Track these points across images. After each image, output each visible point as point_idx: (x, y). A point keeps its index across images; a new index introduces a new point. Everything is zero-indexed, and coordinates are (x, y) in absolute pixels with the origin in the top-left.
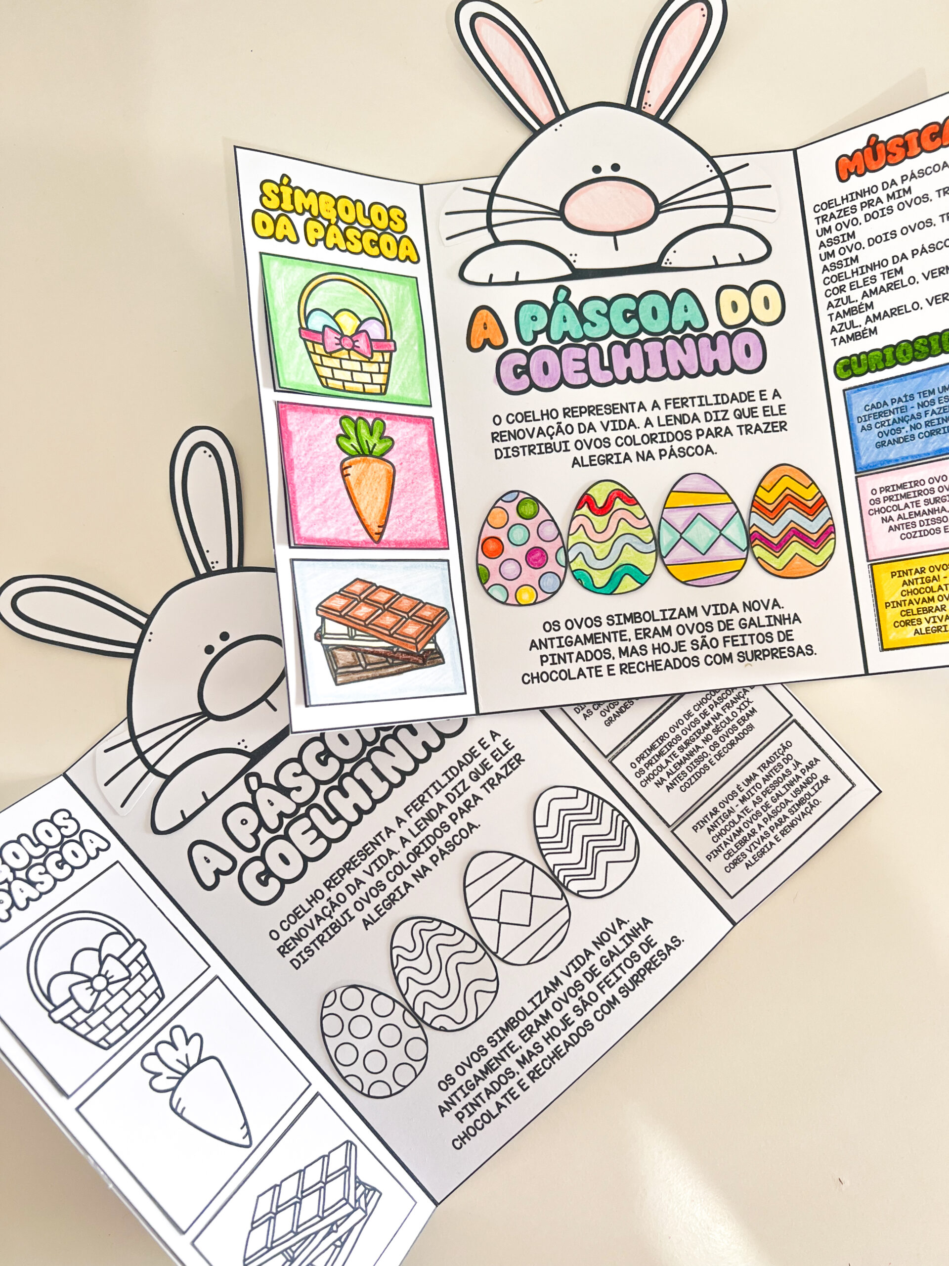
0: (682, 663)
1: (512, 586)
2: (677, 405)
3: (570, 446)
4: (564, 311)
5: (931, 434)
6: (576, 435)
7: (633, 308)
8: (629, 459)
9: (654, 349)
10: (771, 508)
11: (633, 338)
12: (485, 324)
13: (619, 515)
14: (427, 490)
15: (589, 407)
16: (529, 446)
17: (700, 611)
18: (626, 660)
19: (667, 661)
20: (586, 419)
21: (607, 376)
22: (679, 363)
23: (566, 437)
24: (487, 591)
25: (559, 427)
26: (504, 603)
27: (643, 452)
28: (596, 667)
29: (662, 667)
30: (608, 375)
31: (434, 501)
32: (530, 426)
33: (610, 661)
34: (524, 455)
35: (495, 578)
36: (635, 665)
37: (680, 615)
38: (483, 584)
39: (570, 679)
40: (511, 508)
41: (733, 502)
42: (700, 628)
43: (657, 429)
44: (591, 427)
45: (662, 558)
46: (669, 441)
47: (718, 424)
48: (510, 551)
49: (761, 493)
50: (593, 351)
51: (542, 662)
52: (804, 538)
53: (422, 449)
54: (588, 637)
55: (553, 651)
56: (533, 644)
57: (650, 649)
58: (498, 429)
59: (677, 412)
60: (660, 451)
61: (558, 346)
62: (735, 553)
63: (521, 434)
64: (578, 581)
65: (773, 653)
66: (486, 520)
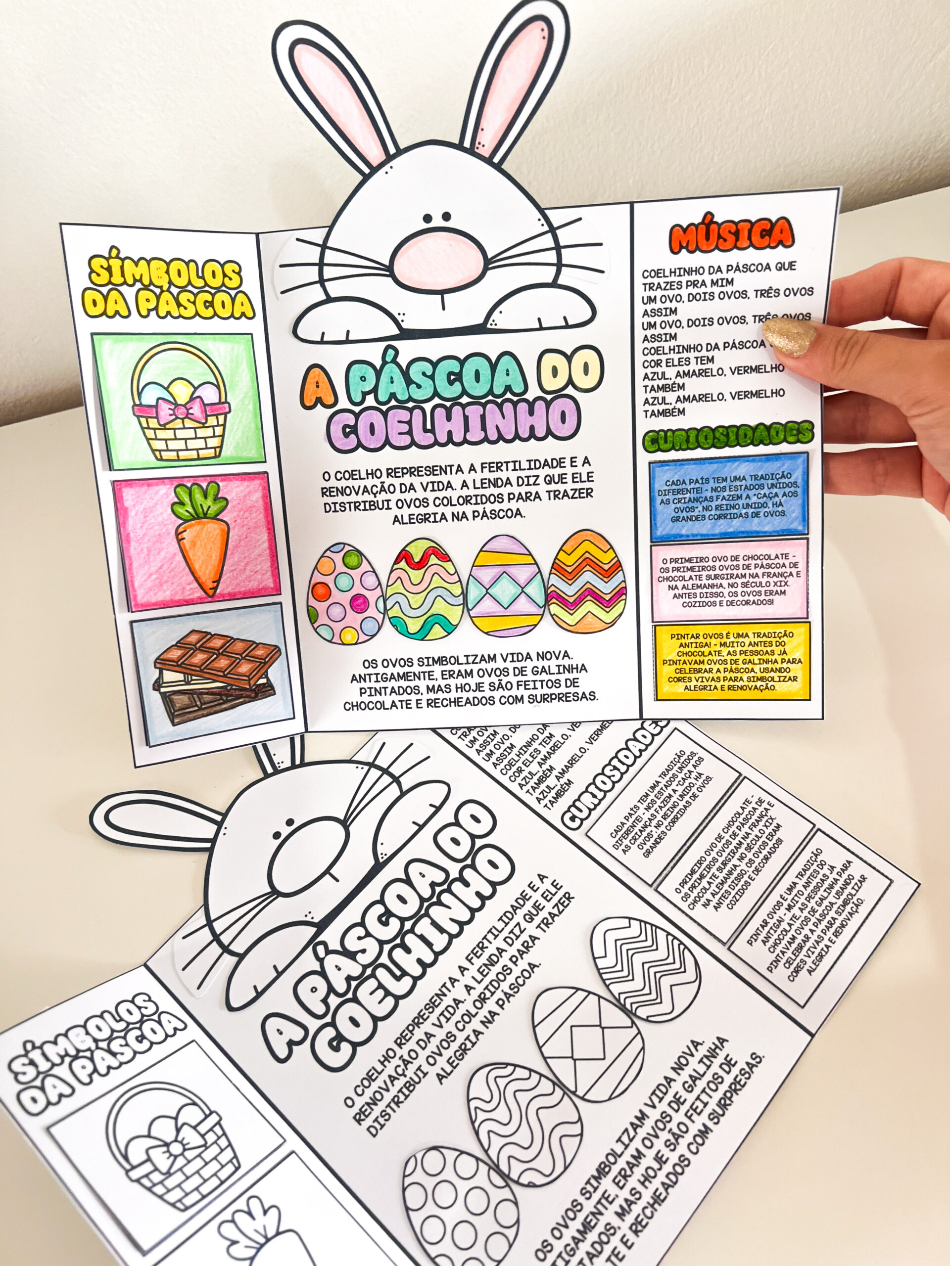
0: (480, 701)
1: (337, 627)
2: (492, 469)
3: (392, 504)
4: (391, 372)
5: (719, 517)
6: (398, 495)
7: (457, 370)
8: (445, 518)
9: (474, 412)
10: (569, 570)
11: (455, 401)
12: (317, 383)
13: (434, 569)
14: (260, 543)
15: (411, 468)
16: (355, 503)
17: (499, 658)
18: (432, 696)
19: (468, 699)
20: (407, 480)
21: (429, 439)
22: (497, 427)
23: (389, 496)
24: (315, 630)
25: (383, 486)
26: (330, 641)
27: (458, 513)
28: (407, 701)
29: (463, 703)
30: (430, 437)
31: (268, 551)
32: (356, 484)
33: (419, 697)
34: (350, 510)
35: (323, 619)
36: (440, 701)
37: (481, 660)
38: (312, 624)
39: (384, 709)
40: (338, 558)
41: (536, 563)
42: (498, 672)
43: (472, 492)
44: (412, 488)
45: (468, 610)
46: (482, 503)
47: (528, 489)
48: (336, 596)
49: (562, 556)
50: (417, 412)
51: (361, 694)
52: (598, 598)
53: (256, 505)
54: (401, 675)
55: (370, 685)
56: (354, 678)
57: (453, 688)
58: (327, 485)
59: (492, 476)
60: (474, 512)
61: (384, 408)
62: (534, 609)
63: (348, 491)
64: (393, 626)
65: (560, 697)
66: (316, 567)
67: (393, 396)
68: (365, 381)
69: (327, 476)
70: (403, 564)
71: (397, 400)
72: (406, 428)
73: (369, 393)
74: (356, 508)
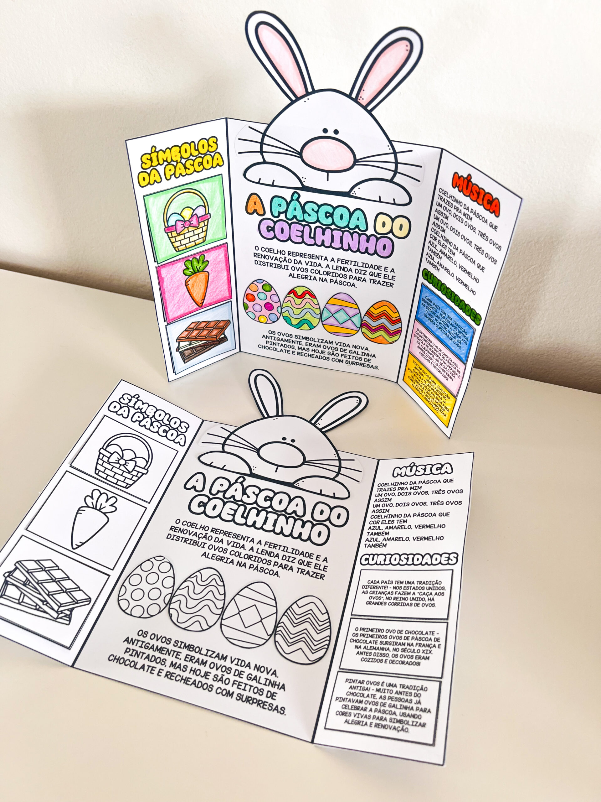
0: (322, 358)
1: (257, 314)
2: (343, 262)
3: (289, 268)
4: (295, 205)
6: (293, 264)
7: (331, 212)
8: (316, 279)
9: (338, 234)
10: (375, 315)
11: (328, 226)
12: (255, 202)
13: (307, 300)
14: (223, 277)
15: (301, 253)
16: (270, 263)
17: (334, 343)
18: (300, 351)
19: (317, 356)
20: (298, 258)
22: (349, 244)
23: (288, 264)
24: (247, 313)
25: (285, 259)
26: (254, 319)
27: (323, 278)
28: (288, 350)
29: (314, 357)
30: (312, 241)
31: (226, 281)
32: (272, 255)
33: (294, 350)
34: (268, 266)
35: (250, 309)
36: (304, 354)
37: (325, 342)
38: (245, 310)
39: (277, 351)
40: (260, 286)
41: (359, 309)
42: (333, 348)
43: (331, 270)
44: (300, 262)
45: (322, 321)
46: (335, 276)
47: (360, 276)
48: (257, 301)
49: (372, 309)
50: (307, 228)
51: (267, 343)
52: (387, 331)
53: (222, 260)
54: (286, 340)
55: (271, 341)
56: (264, 336)
57: (310, 350)
58: (257, 252)
59: (343, 266)
60: (331, 279)
61: (290, 222)
62: (354, 328)
63: (267, 257)
64: (285, 320)
65: (360, 364)
66: (249, 287)
67: (295, 217)
68: (281, 206)
69: (257, 248)
70: (292, 295)
71: (297, 219)
72: (300, 234)
73: (282, 213)
74: (271, 266)
